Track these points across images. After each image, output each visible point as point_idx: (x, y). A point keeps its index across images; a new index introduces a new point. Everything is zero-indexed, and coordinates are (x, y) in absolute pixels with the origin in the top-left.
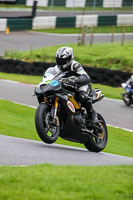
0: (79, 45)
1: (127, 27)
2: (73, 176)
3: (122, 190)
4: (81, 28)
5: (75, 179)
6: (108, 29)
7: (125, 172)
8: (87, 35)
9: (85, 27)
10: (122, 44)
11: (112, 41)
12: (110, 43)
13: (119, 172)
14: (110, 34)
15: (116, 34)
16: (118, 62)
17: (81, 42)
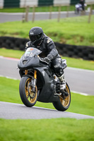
0: (23, 22)
1: (62, 7)
2: (21, 128)
3: (62, 138)
4: (24, 8)
5: (23, 130)
6: (46, 8)
7: (64, 124)
8: (30, 14)
9: (28, 7)
10: (58, 21)
11: (50, 18)
12: (48, 20)
13: (59, 123)
14: (49, 13)
15: (53, 13)
16: (55, 35)
17: (25, 20)
